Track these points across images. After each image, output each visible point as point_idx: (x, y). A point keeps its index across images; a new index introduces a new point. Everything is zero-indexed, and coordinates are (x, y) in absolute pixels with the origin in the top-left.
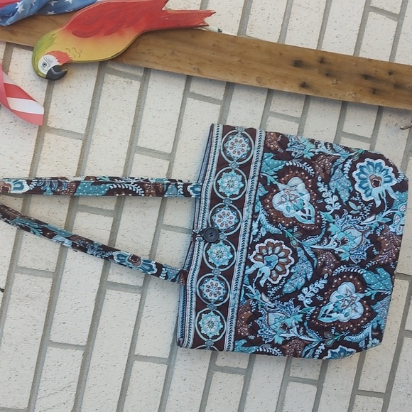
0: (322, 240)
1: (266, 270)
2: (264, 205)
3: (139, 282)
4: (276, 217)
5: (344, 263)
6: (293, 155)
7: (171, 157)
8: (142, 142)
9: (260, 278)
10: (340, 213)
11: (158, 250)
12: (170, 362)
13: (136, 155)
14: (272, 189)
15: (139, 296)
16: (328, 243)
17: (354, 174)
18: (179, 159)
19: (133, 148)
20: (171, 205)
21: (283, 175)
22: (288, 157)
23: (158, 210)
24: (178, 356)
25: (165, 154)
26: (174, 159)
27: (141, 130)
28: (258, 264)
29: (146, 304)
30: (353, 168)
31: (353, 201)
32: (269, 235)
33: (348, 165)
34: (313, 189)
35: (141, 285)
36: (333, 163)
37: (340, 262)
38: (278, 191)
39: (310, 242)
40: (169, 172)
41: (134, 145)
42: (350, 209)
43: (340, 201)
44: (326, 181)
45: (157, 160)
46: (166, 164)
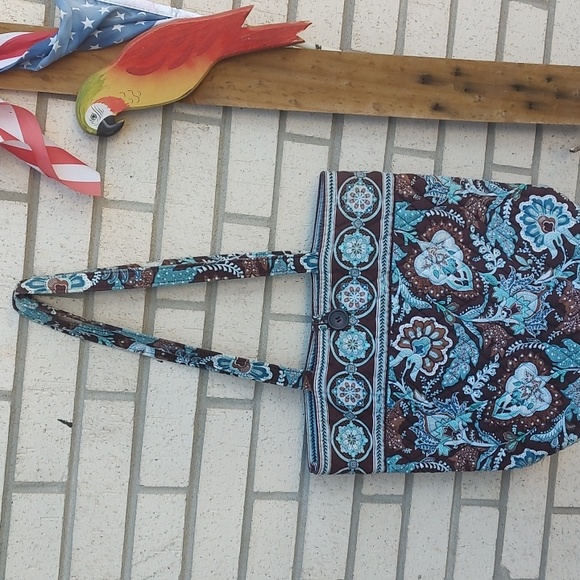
0: (486, 310)
1: (417, 359)
2: (404, 272)
3: (249, 394)
4: (420, 287)
5: (519, 337)
6: (434, 201)
7: (271, 222)
8: (231, 207)
9: (410, 371)
10: (505, 271)
11: (268, 348)
12: (301, 497)
13: (225, 225)
14: (412, 250)
15: (251, 413)
16: (495, 313)
17: (518, 217)
18: (282, 223)
19: (220, 215)
20: (279, 286)
21: (424, 230)
22: (428, 204)
23: (262, 295)
24: (311, 488)
25: (263, 219)
26: (275, 225)
27: (228, 191)
28: (404, 352)
29: (261, 423)
30: (515, 210)
31: (520, 254)
32: (415, 311)
33: (507, 208)
34: (466, 244)
35: (252, 397)
36: (487, 207)
37: (513, 337)
38: (420, 252)
39: (471, 315)
40: (271, 244)
41: (221, 212)
42: (517, 265)
43: (503, 255)
44: (482, 231)
45: (254, 228)
46: (266, 232)
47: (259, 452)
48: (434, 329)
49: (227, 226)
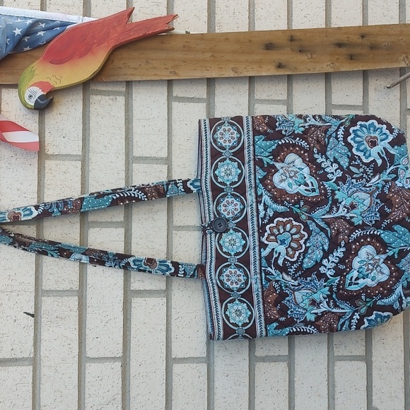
0: (331, 208)
1: (282, 249)
2: (265, 186)
3: (162, 286)
4: (279, 196)
5: (358, 227)
6: (284, 133)
7: (168, 161)
8: (137, 152)
9: (277, 258)
10: (342, 179)
11: (174, 252)
12: (209, 360)
14: (271, 170)
15: (165, 300)
16: (338, 210)
17: (349, 139)
18: (176, 161)
19: (130, 159)
20: (177, 205)
21: (278, 154)
22: (280, 135)
23: (166, 213)
25: (162, 159)
26: (171, 162)
28: (272, 245)
29: (173, 306)
30: (347, 134)
31: (354, 166)
32: (277, 214)
33: (341, 132)
34: (311, 162)
35: (164, 288)
36: (326, 134)
37: (354, 227)
38: (277, 171)
39: (319, 213)
40: (169, 176)
41: (131, 157)
42: (352, 173)
43: (341, 167)
44: (323, 152)
45: (155, 166)
46: (165, 168)
47: (174, 328)
48: (292, 226)
49: (135, 166)
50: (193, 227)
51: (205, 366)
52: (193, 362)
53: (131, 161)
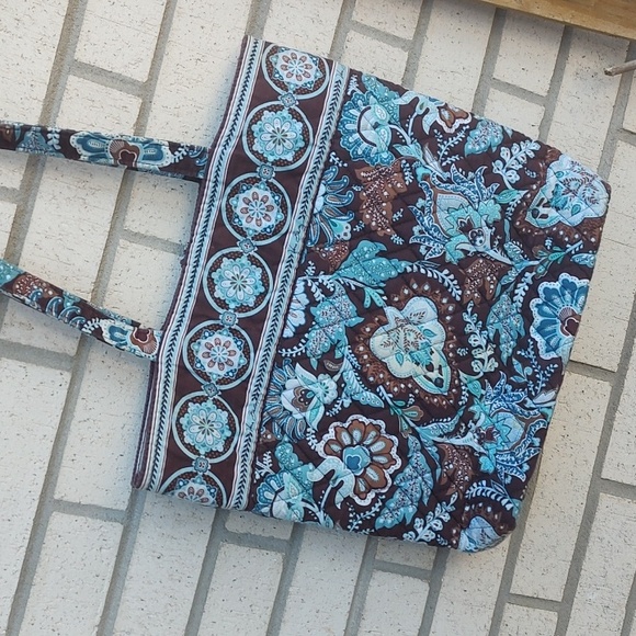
3: (69, 346)
7: (145, 90)
8: (84, 53)
11: (112, 282)
12: (129, 519)
13: (72, 79)
18: (162, 96)
19: (65, 62)
20: (142, 190)
23: (114, 198)
24: (147, 507)
25: (134, 82)
26: (152, 95)
27: (84, 28)
29: (82, 394)
35: (73, 352)
40: (140, 125)
41: (68, 59)
45: (116, 93)
46: (134, 104)
47: (72, 438)
49: (73, 82)
50: (166, 242)
51: (119, 528)
52: (95, 516)
53: (66, 67)
